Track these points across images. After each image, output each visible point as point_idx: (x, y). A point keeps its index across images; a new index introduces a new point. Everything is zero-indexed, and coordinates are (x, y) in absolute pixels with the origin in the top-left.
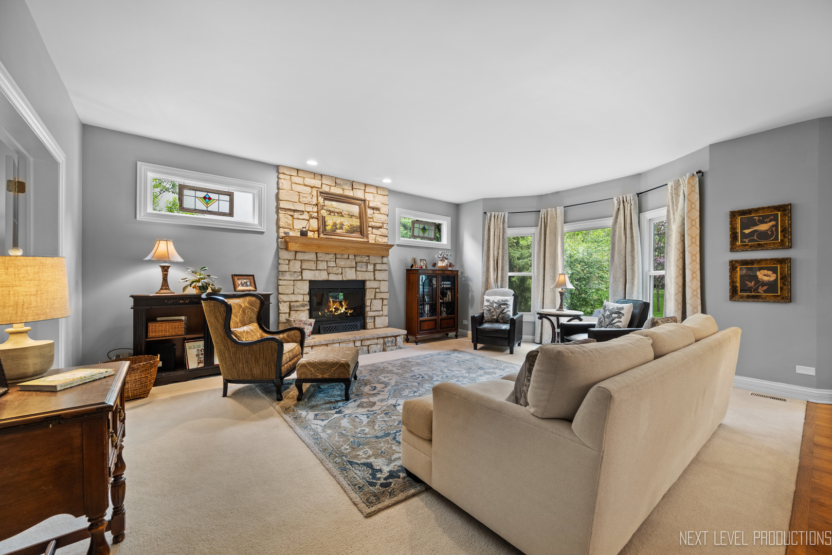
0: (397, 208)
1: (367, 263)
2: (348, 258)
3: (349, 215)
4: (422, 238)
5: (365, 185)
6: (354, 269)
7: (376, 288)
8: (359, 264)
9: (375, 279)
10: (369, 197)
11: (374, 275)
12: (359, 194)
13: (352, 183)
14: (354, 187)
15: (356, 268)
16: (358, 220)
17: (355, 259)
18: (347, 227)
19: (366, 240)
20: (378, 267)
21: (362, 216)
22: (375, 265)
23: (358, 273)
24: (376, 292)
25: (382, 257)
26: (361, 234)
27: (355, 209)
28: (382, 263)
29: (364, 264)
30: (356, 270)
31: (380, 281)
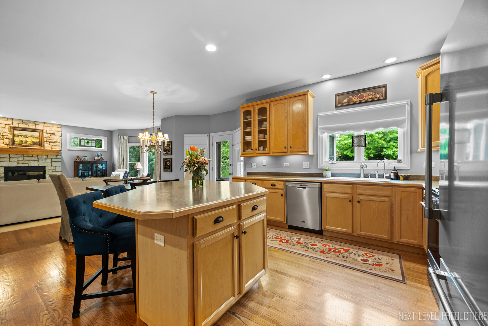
0: (68, 133)
1: (46, 158)
2: (33, 156)
3: (32, 137)
4: (88, 146)
5: (44, 123)
6: (37, 161)
7: (52, 170)
8: (40, 159)
9: (52, 166)
10: (46, 128)
11: (51, 164)
12: (40, 127)
13: (35, 123)
14: (36, 124)
15: (38, 160)
16: (39, 139)
17: (37, 157)
18: (30, 142)
19: (42, 148)
20: (53, 160)
21: (41, 137)
22: (51, 159)
23: (39, 163)
24: (52, 172)
25: (57, 156)
26: (40, 145)
27: (37, 134)
28: (57, 158)
29: (44, 159)
30: (38, 162)
31: (56, 166)
